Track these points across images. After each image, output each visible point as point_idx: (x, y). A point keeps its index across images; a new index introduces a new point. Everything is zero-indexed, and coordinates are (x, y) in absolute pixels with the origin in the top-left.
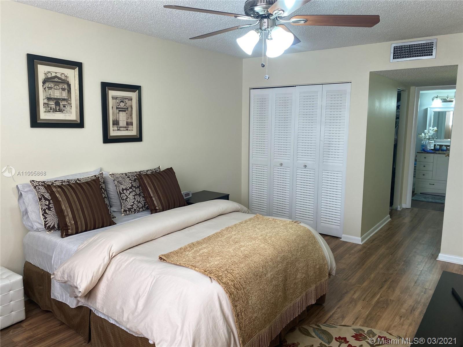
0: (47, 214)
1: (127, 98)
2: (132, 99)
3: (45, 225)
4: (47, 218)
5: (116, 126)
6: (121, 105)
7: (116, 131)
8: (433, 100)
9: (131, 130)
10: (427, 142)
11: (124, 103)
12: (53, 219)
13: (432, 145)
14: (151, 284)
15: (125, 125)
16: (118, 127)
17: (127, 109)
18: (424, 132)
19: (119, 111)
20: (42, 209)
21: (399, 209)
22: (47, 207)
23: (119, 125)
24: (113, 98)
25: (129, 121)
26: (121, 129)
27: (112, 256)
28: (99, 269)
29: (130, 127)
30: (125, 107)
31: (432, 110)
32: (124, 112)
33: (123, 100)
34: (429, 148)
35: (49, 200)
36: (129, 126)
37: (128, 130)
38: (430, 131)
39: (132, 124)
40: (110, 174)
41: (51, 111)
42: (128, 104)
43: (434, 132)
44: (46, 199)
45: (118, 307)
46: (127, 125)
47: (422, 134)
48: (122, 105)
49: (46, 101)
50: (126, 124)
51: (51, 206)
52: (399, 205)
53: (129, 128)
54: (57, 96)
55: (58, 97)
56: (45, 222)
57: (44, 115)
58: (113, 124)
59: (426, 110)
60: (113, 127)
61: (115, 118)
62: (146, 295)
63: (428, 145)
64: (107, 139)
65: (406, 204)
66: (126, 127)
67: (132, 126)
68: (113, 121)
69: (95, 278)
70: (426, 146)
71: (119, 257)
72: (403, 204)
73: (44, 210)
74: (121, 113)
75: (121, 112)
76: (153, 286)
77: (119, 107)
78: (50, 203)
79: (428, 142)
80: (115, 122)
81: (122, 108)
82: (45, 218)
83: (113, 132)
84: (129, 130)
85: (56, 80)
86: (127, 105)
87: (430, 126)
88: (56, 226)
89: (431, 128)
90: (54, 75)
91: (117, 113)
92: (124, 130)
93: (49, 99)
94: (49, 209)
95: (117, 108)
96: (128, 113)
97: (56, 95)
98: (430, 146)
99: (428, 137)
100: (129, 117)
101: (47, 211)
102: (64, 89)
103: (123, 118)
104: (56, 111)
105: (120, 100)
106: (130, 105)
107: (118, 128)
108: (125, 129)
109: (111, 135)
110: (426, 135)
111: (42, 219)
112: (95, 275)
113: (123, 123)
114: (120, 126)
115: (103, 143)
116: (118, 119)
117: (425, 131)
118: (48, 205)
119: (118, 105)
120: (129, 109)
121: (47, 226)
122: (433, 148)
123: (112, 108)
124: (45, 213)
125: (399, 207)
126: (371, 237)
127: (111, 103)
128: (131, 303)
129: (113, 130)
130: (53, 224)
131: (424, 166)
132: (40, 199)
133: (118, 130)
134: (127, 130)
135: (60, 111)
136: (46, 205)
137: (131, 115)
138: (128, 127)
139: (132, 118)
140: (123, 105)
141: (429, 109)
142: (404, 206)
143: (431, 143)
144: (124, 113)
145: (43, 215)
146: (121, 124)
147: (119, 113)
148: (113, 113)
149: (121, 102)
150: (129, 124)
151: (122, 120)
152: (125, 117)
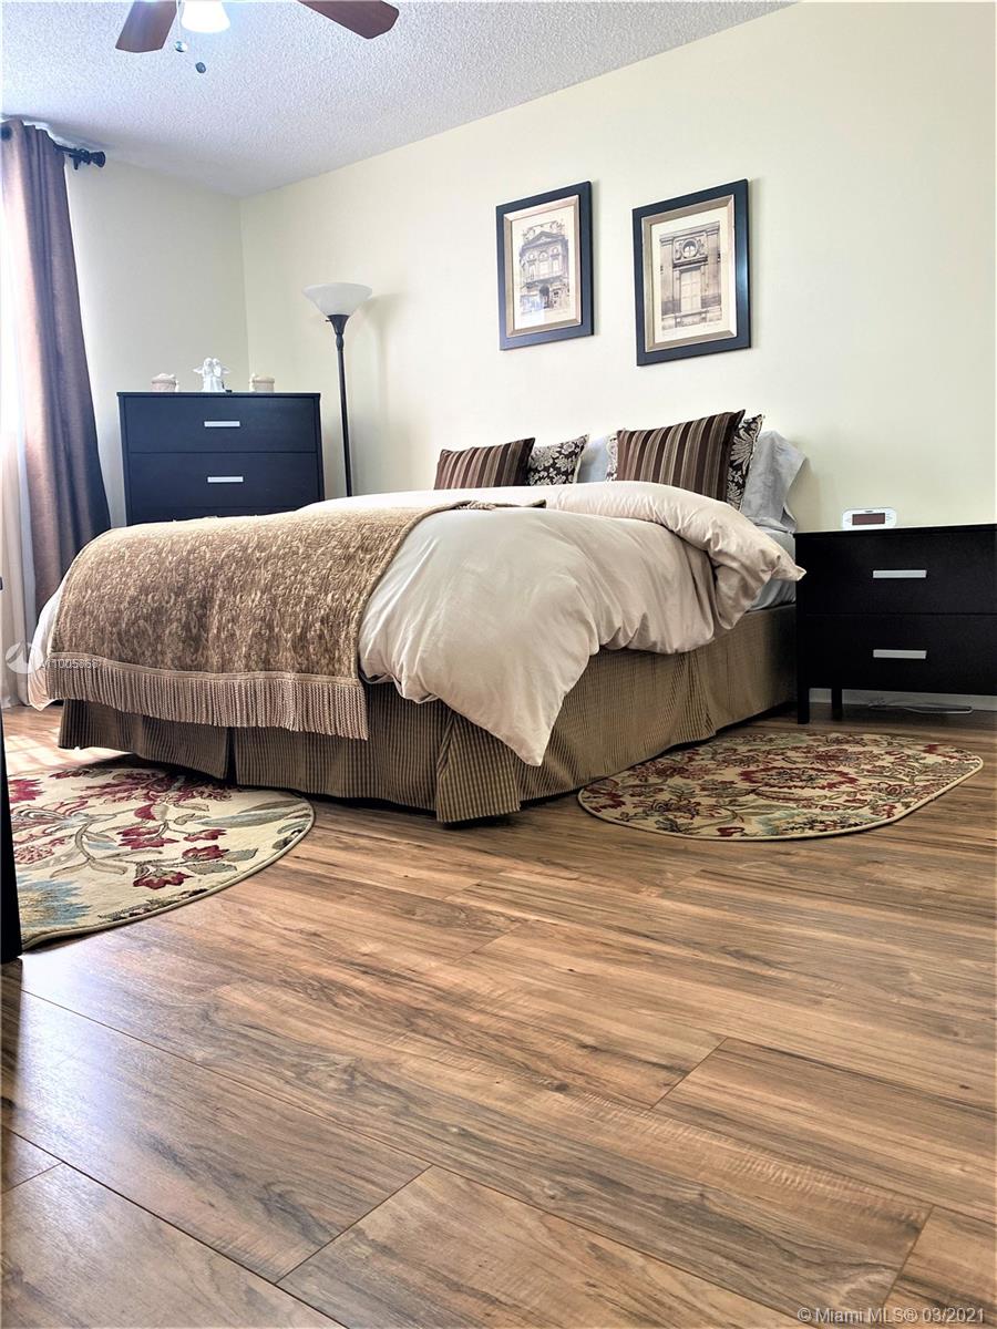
1: (704, 231)
2: (719, 228)
5: (672, 316)
6: (686, 254)
7: (671, 328)
9: (714, 318)
11: (694, 246)
15: (699, 308)
16: (676, 318)
17: (705, 259)
19: (682, 272)
23: (680, 311)
24: (663, 242)
25: (711, 292)
26: (686, 320)
29: (713, 311)
30: (698, 256)
32: (694, 272)
33: (691, 239)
36: (709, 309)
37: (705, 321)
39: (719, 302)
41: (533, 309)
42: (706, 246)
46: (703, 307)
48: (690, 253)
49: (525, 291)
50: (702, 304)
53: (709, 315)
54: (544, 275)
55: (547, 277)
57: (521, 321)
58: (664, 313)
60: (663, 319)
61: (669, 294)
64: (646, 358)
66: (700, 313)
67: (717, 307)
68: (664, 304)
74: (684, 275)
75: (689, 273)
77: (682, 260)
80: (670, 305)
81: (691, 262)
83: (665, 334)
84: (710, 321)
85: (543, 240)
86: (705, 250)
90: (538, 230)
91: (677, 279)
92: (694, 323)
93: (529, 286)
95: (675, 266)
96: (708, 272)
97: (542, 272)
100: (711, 282)
102: (555, 257)
105: (683, 241)
106: (714, 245)
107: (678, 320)
108: (697, 318)
109: (657, 342)
113: (690, 299)
114: (682, 314)
115: (639, 367)
116: (676, 297)
119: (679, 256)
120: (711, 260)
123: (662, 270)
127: (658, 255)
129: (664, 328)
133: (677, 325)
134: (704, 319)
135: (548, 306)
137: (717, 274)
138: (705, 312)
139: (717, 283)
140: (694, 253)
144: (696, 275)
146: (686, 307)
147: (680, 278)
148: (664, 283)
149: (686, 246)
150: (710, 302)
151: (689, 294)
152: (699, 285)
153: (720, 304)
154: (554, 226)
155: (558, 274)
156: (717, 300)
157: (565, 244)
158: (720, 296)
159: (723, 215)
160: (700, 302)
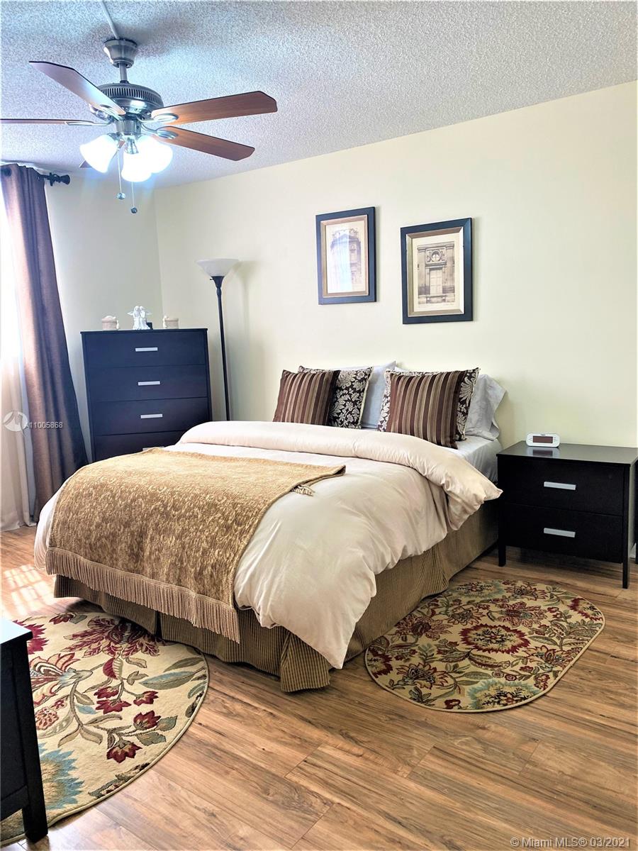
1: (445, 246)
2: (453, 246)
5: (425, 296)
6: (433, 259)
7: (424, 303)
9: (450, 300)
11: (440, 254)
15: (440, 293)
16: (427, 298)
17: (445, 264)
19: (431, 270)
23: (429, 294)
24: (419, 250)
25: (448, 284)
26: (433, 300)
29: (450, 296)
30: (441, 261)
32: (438, 271)
33: (436, 250)
36: (447, 294)
37: (445, 302)
39: (453, 291)
42: (447, 256)
46: (443, 293)
48: (436, 259)
50: (443, 291)
53: (447, 298)
57: (332, 288)
58: (420, 293)
60: (419, 297)
61: (423, 282)
64: (409, 319)
66: (442, 297)
67: (452, 294)
68: (420, 288)
74: (433, 272)
75: (435, 271)
77: (431, 262)
80: (423, 289)
81: (436, 265)
83: (420, 307)
84: (448, 302)
86: (445, 258)
90: (342, 233)
91: (426, 274)
92: (437, 302)
95: (427, 265)
96: (447, 272)
100: (449, 278)
103: (436, 281)
105: (432, 251)
106: (451, 255)
108: (440, 299)
109: (415, 311)
113: (436, 290)
114: (431, 295)
115: (404, 324)
116: (427, 284)
119: (429, 260)
120: (449, 265)
123: (419, 267)
127: (416, 258)
129: (419, 303)
133: (428, 302)
134: (444, 300)
137: (452, 273)
138: (445, 296)
139: (452, 280)
140: (438, 259)
144: (439, 273)
146: (433, 292)
147: (430, 274)
148: (420, 275)
149: (433, 255)
150: (448, 290)
151: (435, 284)
152: (441, 279)
153: (454, 292)
154: (352, 232)
155: (354, 262)
156: (452, 290)
157: (359, 244)
158: (454, 287)
159: (458, 238)
160: (441, 289)
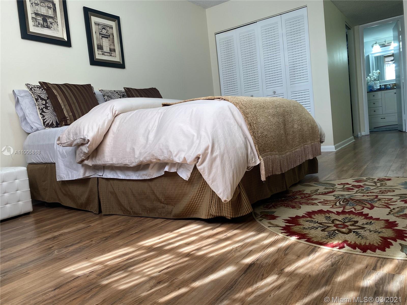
0: (45, 112)
1: (108, 26)
2: (112, 28)
3: (44, 123)
4: (45, 116)
5: (101, 50)
7: (101, 55)
8: (372, 47)
9: (114, 56)
10: (373, 84)
11: (106, 30)
12: (50, 116)
13: (378, 85)
14: (159, 119)
15: (108, 51)
16: (102, 52)
17: (109, 36)
18: (369, 76)
20: (39, 109)
21: (359, 136)
22: (44, 106)
24: (95, 23)
25: (112, 47)
26: (106, 54)
27: (115, 114)
28: (104, 123)
29: (113, 54)
30: (107, 34)
31: (373, 56)
32: (106, 39)
33: (104, 27)
34: (375, 88)
35: (46, 100)
36: (112, 52)
37: (111, 56)
38: (374, 74)
40: (100, 90)
41: (39, 26)
42: (109, 32)
43: (377, 74)
44: (42, 99)
45: (128, 150)
47: (368, 77)
48: (104, 32)
49: (34, 16)
50: (110, 50)
51: (47, 105)
52: (360, 132)
55: (45, 14)
56: (44, 120)
57: (33, 29)
58: (98, 49)
59: (368, 57)
60: (98, 51)
61: (99, 42)
62: (155, 128)
63: (375, 85)
65: (365, 132)
66: (109, 53)
67: (115, 53)
68: (98, 46)
69: (101, 131)
70: (373, 86)
71: (121, 115)
72: (362, 133)
73: (42, 109)
74: (103, 38)
76: (161, 119)
77: (102, 33)
78: (46, 103)
79: (374, 82)
81: (105, 35)
82: (44, 116)
83: (98, 56)
87: (373, 70)
88: (55, 124)
89: (374, 71)
91: (100, 38)
92: (108, 56)
93: (36, 14)
94: (46, 107)
95: (100, 34)
96: (110, 40)
97: (42, 11)
98: (376, 86)
99: (373, 79)
100: (112, 44)
101: (44, 110)
102: (49, 8)
103: (106, 43)
104: (44, 27)
105: (102, 27)
106: (112, 32)
107: (103, 53)
109: (96, 58)
110: (371, 78)
111: (40, 118)
112: (100, 128)
113: (106, 48)
114: (104, 51)
115: (90, 65)
116: (101, 45)
117: (370, 74)
118: (45, 105)
119: (101, 31)
120: (111, 37)
121: (46, 123)
122: (379, 88)
123: (96, 33)
124: (43, 111)
125: (359, 134)
126: (342, 148)
127: (94, 28)
128: (142, 140)
129: (98, 54)
130: (51, 122)
131: (374, 104)
132: (37, 100)
135: (48, 27)
136: (43, 104)
137: (113, 42)
138: (111, 53)
139: (114, 45)
140: (106, 32)
141: (370, 55)
142: (363, 133)
143: (377, 84)
145: (41, 114)
147: (102, 39)
148: (97, 38)
149: (103, 29)
150: (112, 50)
151: (105, 45)
152: (108, 43)
155: (51, 16)
157: (54, 5)
158: (115, 49)
